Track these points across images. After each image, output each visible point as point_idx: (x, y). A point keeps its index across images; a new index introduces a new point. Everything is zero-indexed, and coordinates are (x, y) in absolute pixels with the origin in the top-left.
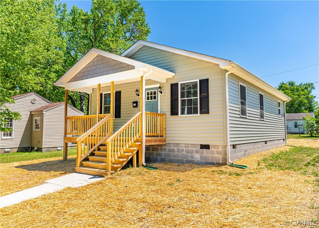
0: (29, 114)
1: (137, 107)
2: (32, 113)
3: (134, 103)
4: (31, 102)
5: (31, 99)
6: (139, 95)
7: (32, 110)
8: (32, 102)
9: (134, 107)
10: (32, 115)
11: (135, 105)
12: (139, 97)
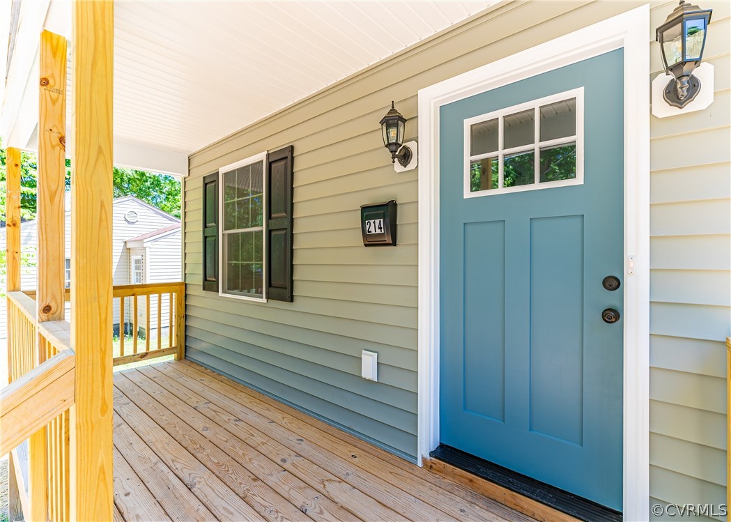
0: (122, 248)
1: (394, 243)
2: (129, 246)
3: (368, 212)
4: (124, 219)
5: (124, 212)
6: (405, 157)
7: (126, 239)
8: (126, 220)
9: (371, 241)
10: (129, 249)
11: (375, 226)
12: (411, 166)
